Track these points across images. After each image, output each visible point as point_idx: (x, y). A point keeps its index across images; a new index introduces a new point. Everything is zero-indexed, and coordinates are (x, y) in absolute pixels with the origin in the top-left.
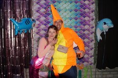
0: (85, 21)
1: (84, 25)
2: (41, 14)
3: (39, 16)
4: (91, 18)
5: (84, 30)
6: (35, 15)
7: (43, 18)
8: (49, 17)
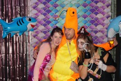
0: (97, 19)
1: (96, 25)
2: (39, 11)
3: (36, 14)
4: (106, 15)
5: (96, 32)
6: (31, 13)
7: (41, 17)
8: (50, 15)
